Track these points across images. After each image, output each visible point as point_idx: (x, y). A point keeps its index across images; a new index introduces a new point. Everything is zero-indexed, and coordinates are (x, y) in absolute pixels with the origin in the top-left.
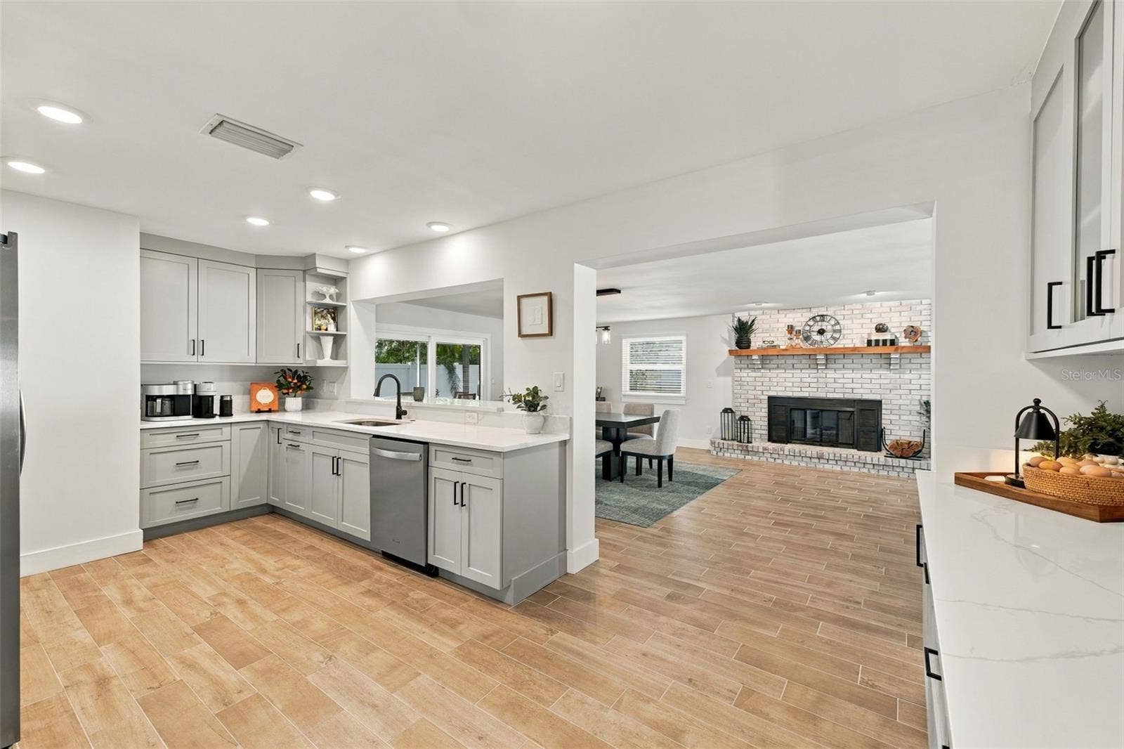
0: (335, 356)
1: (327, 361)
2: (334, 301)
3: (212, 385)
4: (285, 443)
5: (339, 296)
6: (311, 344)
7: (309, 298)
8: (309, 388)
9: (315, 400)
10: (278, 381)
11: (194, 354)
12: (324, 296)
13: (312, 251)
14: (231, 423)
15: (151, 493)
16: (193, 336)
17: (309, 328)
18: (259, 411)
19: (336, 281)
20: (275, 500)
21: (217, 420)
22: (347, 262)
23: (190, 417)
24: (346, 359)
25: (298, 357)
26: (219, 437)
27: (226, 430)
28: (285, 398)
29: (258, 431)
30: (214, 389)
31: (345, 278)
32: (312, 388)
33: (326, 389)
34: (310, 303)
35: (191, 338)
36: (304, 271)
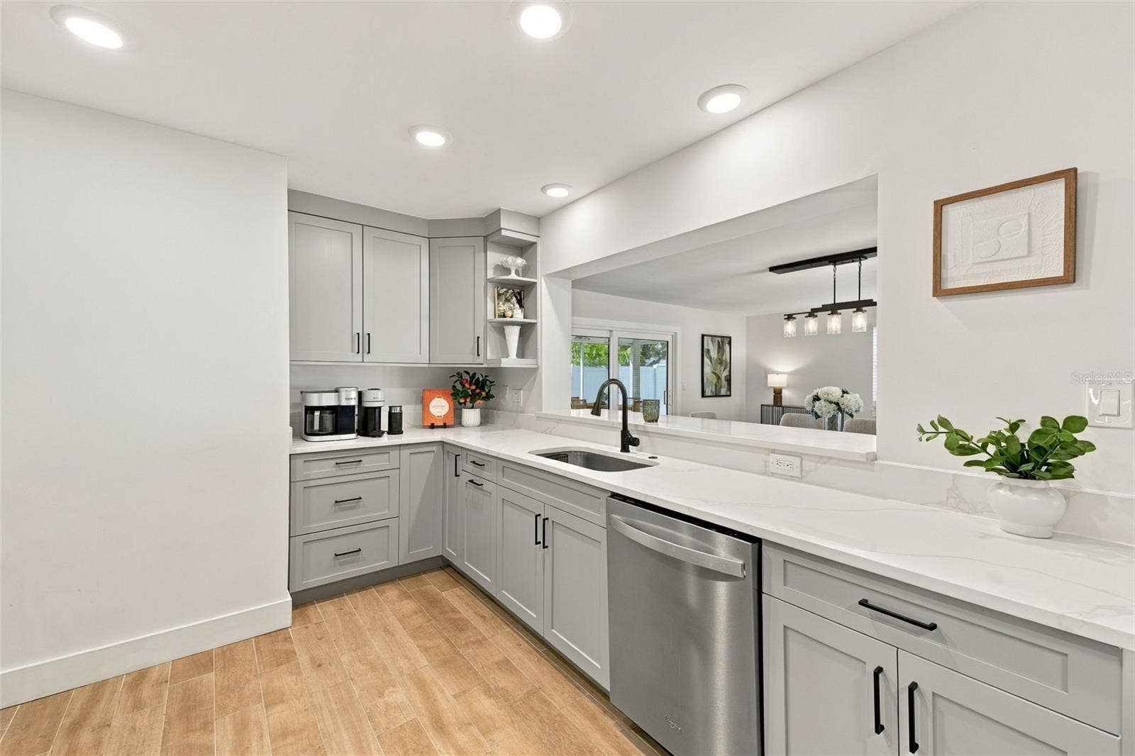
0: (521, 353)
1: (511, 361)
2: (519, 276)
3: (379, 392)
4: (465, 477)
5: (526, 270)
6: (493, 336)
7: (490, 275)
8: (489, 397)
9: (495, 411)
10: (454, 387)
11: (358, 353)
12: (508, 271)
13: (497, 207)
14: (400, 445)
15: (304, 543)
16: (358, 329)
17: (490, 316)
18: (433, 426)
19: (523, 249)
20: (452, 555)
21: (386, 440)
22: (539, 220)
23: (353, 436)
24: (535, 357)
25: (478, 355)
26: (386, 465)
27: (394, 454)
28: (461, 409)
29: (432, 455)
30: (380, 399)
31: (534, 243)
32: (493, 397)
33: (509, 398)
34: (491, 281)
35: (355, 331)
36: (486, 238)
